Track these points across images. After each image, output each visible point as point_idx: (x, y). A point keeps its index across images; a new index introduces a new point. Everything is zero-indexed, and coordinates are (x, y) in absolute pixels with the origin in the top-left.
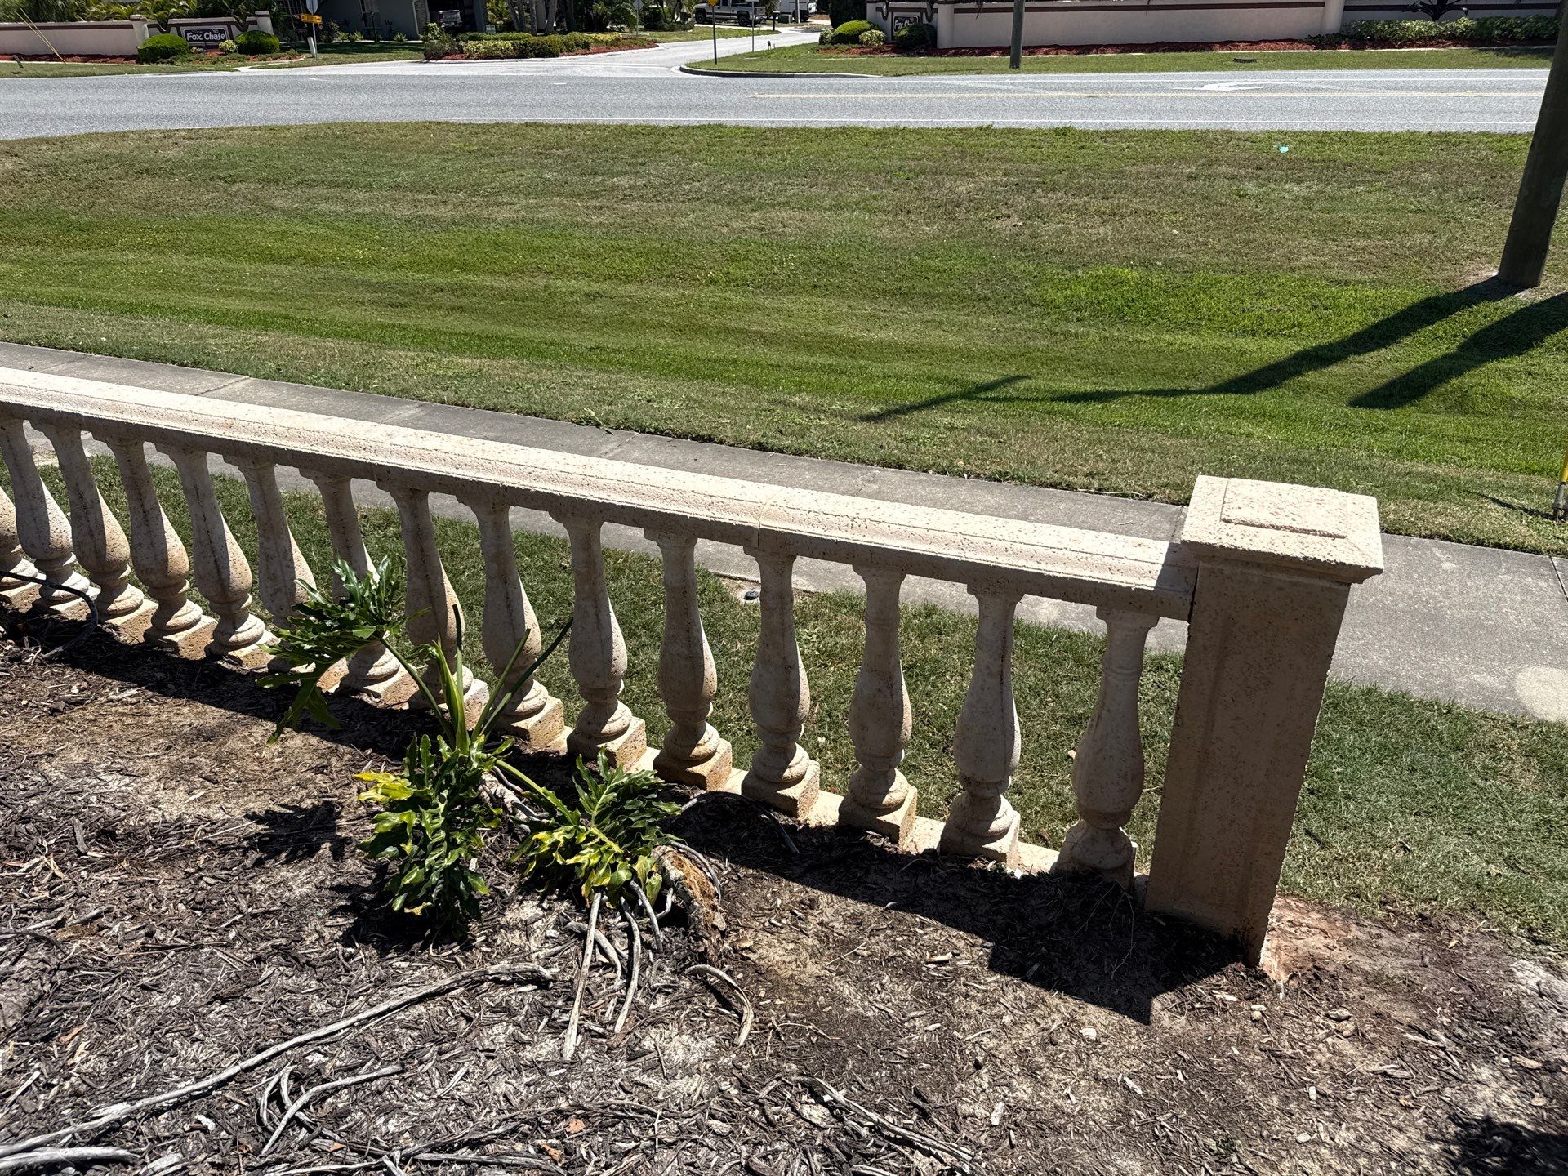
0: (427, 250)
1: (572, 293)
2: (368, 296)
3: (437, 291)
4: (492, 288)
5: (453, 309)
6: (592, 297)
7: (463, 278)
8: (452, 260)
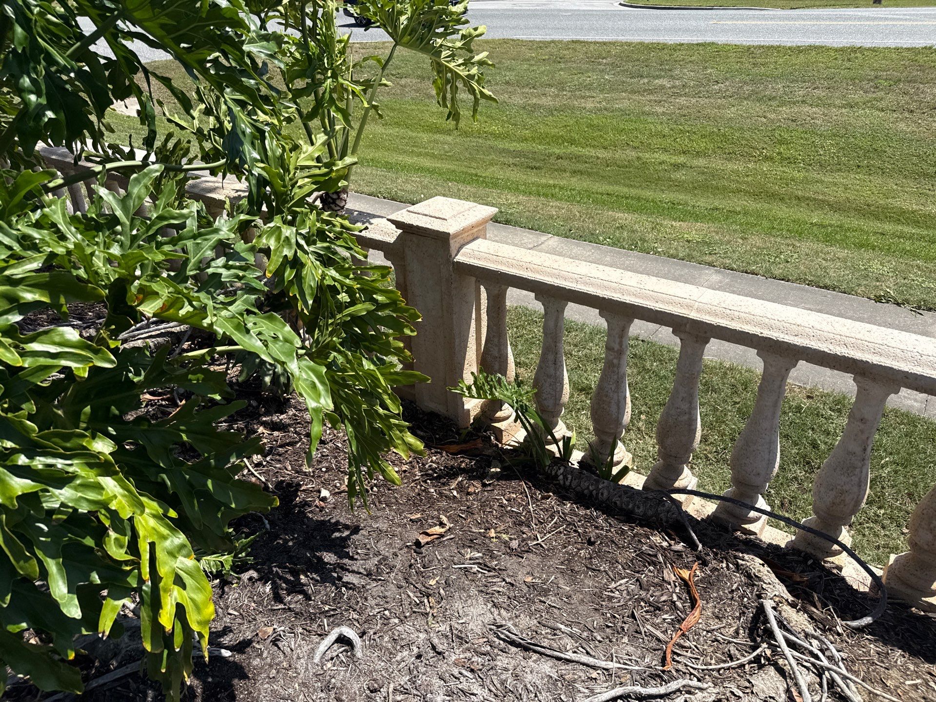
0: (542, 129)
1: (660, 163)
2: (511, 161)
3: (558, 159)
4: (598, 158)
5: (575, 172)
6: (677, 167)
7: (573, 149)
8: (562, 136)
